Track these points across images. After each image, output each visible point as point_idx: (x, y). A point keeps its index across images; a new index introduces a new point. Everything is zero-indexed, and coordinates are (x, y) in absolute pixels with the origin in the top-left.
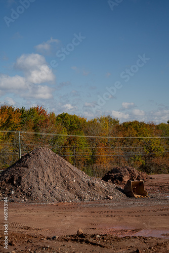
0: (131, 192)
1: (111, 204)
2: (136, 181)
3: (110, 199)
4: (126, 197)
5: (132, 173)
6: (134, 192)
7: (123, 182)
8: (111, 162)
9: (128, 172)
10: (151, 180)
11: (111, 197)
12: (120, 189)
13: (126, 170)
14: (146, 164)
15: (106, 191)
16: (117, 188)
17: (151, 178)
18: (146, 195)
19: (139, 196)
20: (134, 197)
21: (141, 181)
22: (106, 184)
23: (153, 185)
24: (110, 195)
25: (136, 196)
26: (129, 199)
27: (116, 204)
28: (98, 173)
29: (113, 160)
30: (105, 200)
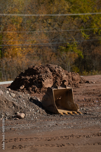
0: (52, 105)
1: (22, 126)
2: (60, 88)
3: (20, 117)
4: (45, 113)
5: (57, 75)
6: (58, 105)
7: (43, 89)
8: (29, 55)
9: (50, 73)
10: (86, 85)
11: (23, 115)
12: (36, 102)
13: (48, 70)
14: (85, 56)
15: (14, 105)
16: (31, 99)
17: (88, 82)
18: (76, 110)
19: (66, 112)
20: (57, 113)
21: (68, 88)
22: (14, 95)
23: (89, 94)
24: (21, 112)
25: (61, 111)
26: (51, 117)
27: (29, 126)
28: (9, 73)
29: (33, 51)
30: (13, 121)
